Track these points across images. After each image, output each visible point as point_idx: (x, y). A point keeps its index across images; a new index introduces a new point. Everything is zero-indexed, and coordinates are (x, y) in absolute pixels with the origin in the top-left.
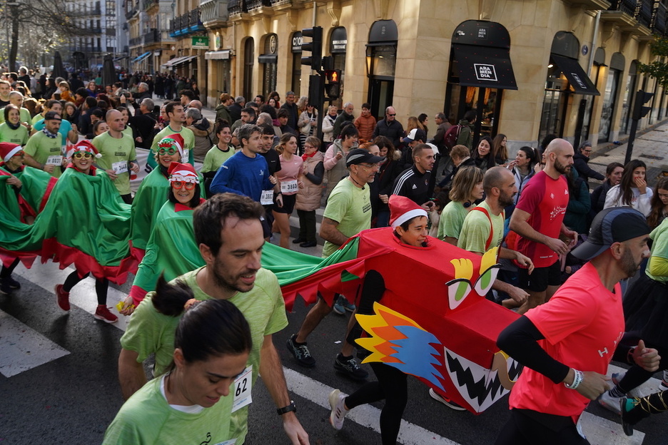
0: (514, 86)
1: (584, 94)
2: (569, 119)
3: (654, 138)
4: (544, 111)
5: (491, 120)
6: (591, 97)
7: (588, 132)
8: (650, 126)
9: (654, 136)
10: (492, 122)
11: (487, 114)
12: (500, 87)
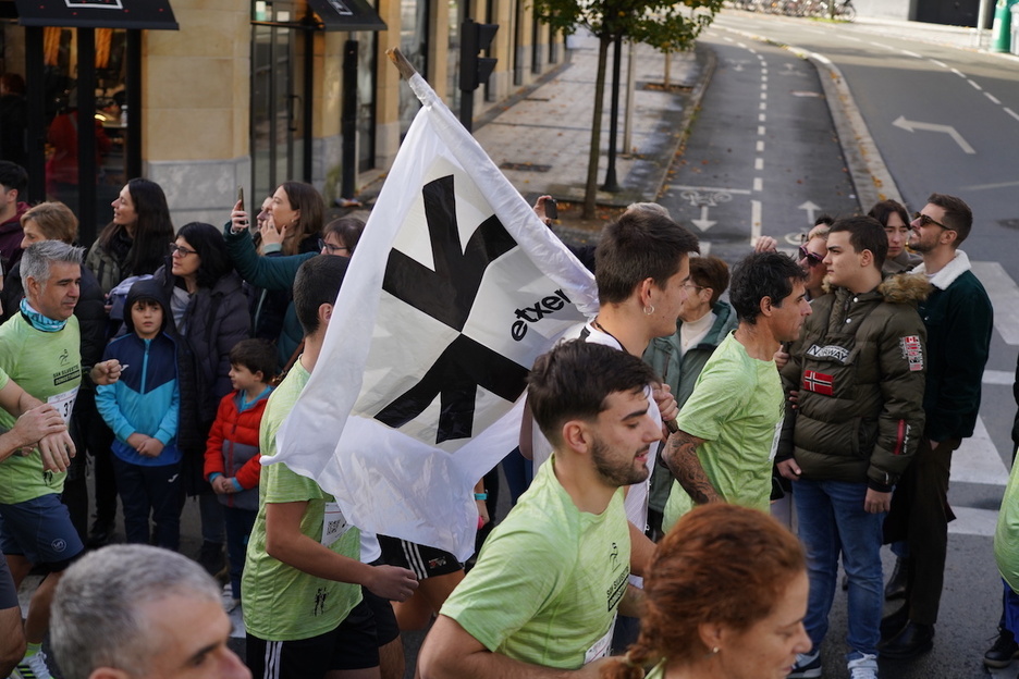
0: (168, 21)
1: (350, 31)
2: (322, 91)
3: (528, 119)
4: (257, 70)
5: (121, 111)
6: (370, 34)
7: (373, 120)
8: (518, 89)
9: (528, 112)
10: (124, 116)
11: (111, 92)
12: (134, 24)
